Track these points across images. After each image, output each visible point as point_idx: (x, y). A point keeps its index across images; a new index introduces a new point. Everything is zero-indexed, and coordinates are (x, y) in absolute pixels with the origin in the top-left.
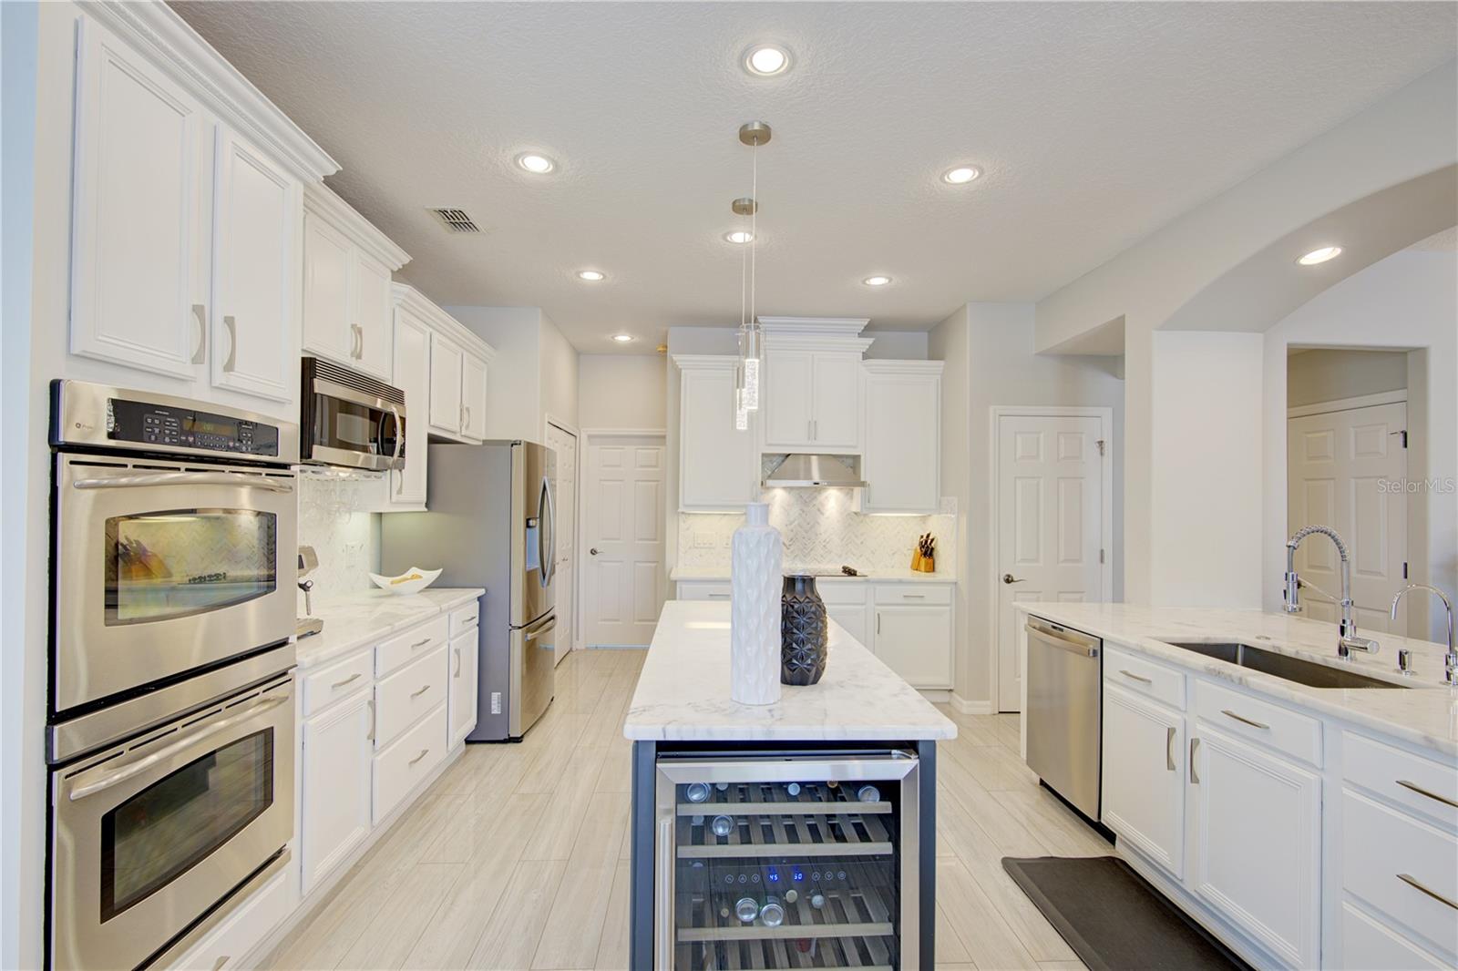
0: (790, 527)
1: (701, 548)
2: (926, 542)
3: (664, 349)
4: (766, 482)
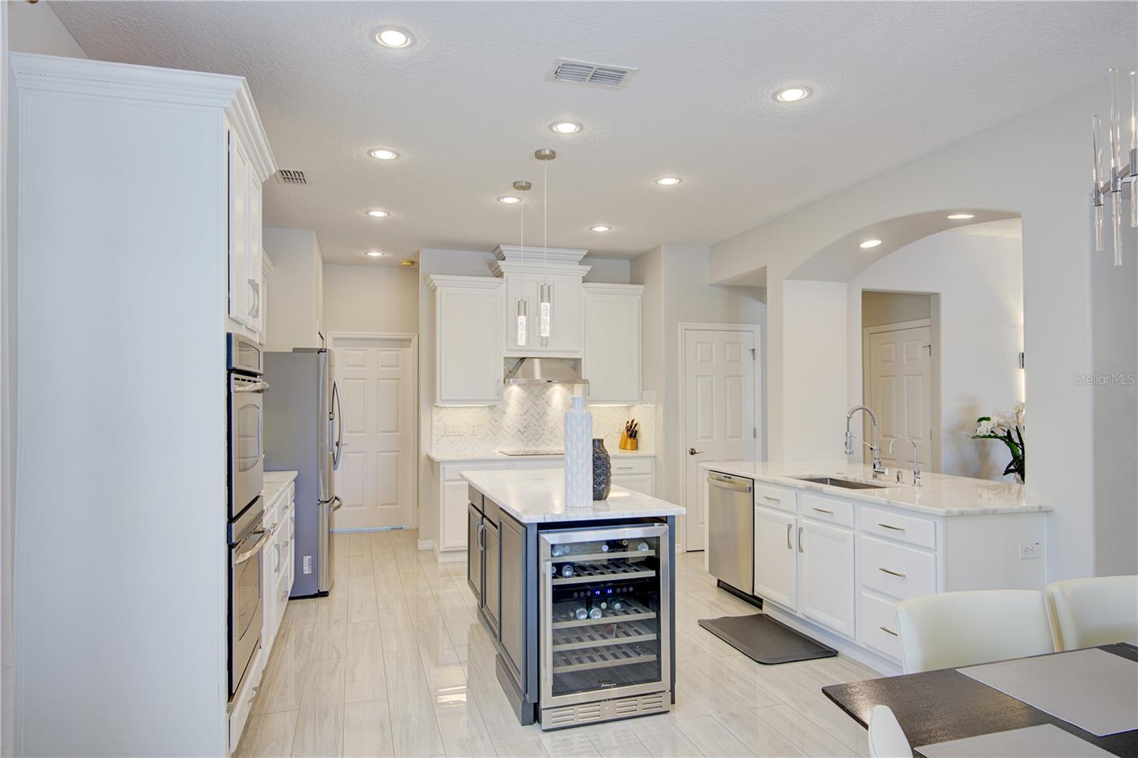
0: (524, 417)
1: (452, 435)
2: (631, 426)
3: (410, 264)
4: (507, 380)
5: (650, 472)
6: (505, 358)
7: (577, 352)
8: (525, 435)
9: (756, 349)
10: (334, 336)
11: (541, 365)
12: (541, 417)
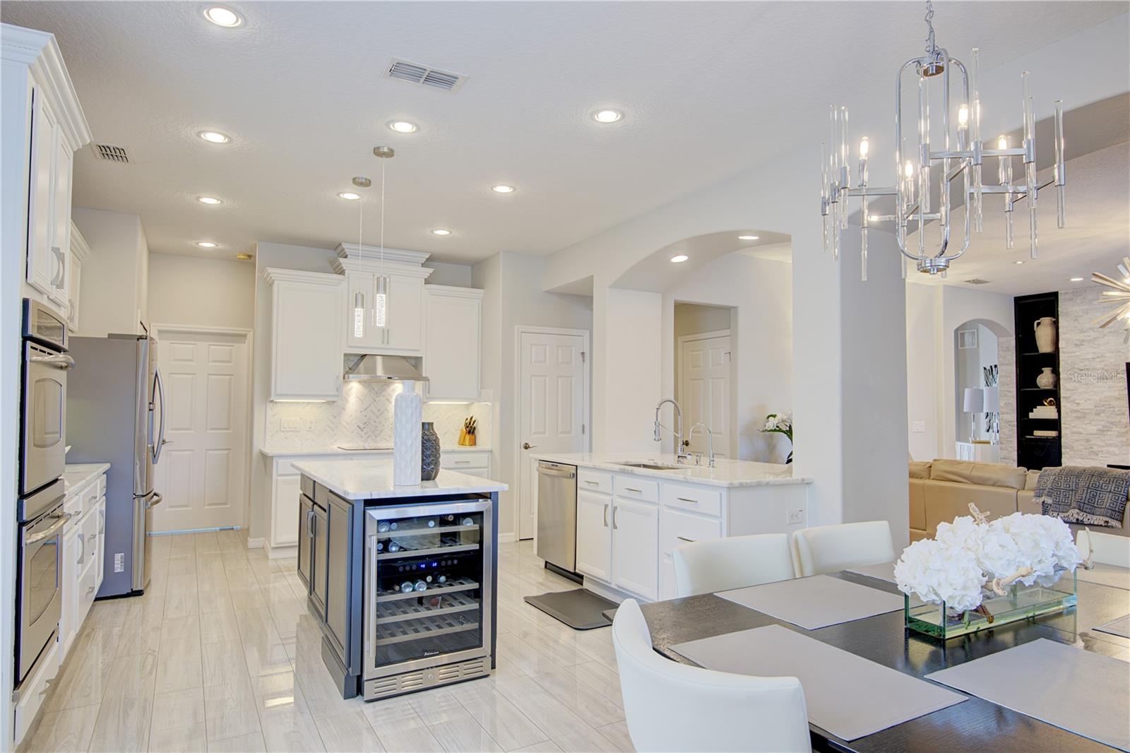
0: (364, 413)
1: (287, 431)
2: (470, 423)
3: (246, 257)
4: (346, 376)
5: (486, 465)
6: (346, 355)
7: (418, 351)
8: (365, 430)
9: (585, 352)
10: (160, 328)
11: (383, 362)
12: (381, 415)
